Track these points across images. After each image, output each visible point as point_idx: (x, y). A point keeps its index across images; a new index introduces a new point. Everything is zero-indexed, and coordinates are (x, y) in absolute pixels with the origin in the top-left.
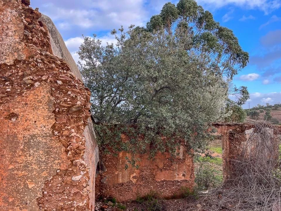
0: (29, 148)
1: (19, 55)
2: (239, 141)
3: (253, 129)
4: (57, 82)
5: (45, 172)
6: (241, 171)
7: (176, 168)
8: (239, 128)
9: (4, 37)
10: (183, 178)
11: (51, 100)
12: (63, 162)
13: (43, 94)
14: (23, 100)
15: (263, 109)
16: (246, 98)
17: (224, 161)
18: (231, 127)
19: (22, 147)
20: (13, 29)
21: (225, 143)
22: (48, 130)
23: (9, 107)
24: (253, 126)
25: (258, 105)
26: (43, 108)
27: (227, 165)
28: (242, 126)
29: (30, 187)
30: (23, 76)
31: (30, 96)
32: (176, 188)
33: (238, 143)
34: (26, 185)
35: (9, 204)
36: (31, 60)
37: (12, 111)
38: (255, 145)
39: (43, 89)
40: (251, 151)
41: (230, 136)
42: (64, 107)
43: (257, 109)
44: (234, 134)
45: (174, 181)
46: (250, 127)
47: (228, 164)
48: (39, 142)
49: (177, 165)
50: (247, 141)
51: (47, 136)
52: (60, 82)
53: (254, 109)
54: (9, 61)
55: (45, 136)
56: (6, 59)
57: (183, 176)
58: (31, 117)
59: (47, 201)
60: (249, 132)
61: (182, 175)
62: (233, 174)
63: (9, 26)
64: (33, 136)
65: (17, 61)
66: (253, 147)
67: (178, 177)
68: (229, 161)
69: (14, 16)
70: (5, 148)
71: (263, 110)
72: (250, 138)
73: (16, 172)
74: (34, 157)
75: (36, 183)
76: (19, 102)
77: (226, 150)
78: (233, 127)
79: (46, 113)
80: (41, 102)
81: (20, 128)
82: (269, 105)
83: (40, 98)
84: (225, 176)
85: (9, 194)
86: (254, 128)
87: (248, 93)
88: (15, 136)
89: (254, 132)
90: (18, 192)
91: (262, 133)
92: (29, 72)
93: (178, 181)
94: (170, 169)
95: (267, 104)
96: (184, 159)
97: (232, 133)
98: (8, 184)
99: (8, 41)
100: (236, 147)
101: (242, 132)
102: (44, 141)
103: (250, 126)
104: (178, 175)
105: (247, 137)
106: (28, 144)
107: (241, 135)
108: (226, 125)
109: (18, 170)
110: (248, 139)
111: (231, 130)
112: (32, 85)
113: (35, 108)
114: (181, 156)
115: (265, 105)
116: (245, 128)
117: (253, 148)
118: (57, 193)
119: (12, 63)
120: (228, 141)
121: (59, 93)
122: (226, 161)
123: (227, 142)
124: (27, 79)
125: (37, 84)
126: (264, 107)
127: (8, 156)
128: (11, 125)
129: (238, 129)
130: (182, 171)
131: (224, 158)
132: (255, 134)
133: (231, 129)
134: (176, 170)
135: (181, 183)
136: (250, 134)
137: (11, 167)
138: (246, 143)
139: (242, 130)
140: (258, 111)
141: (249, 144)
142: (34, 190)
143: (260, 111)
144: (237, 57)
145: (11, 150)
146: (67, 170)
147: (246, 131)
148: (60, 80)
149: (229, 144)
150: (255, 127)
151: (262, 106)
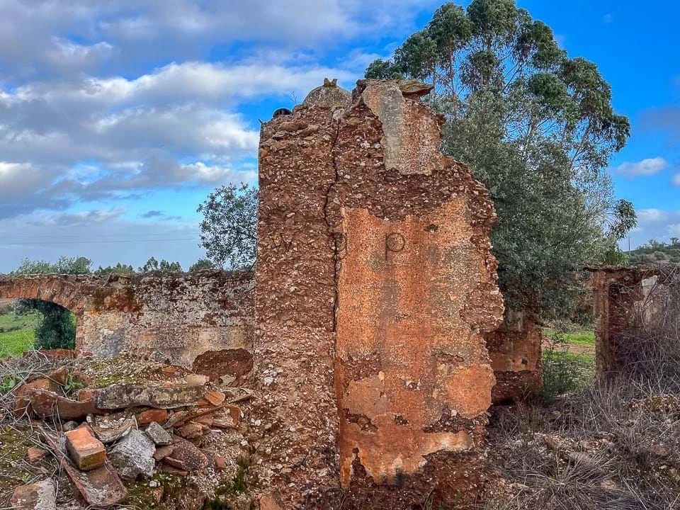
0: (450, 260)
1: (437, 165)
2: (630, 299)
3: (657, 277)
4: (473, 193)
5: (466, 285)
6: (634, 355)
7: (510, 348)
8: (628, 275)
9: (420, 146)
10: (523, 367)
11: (468, 211)
12: (483, 275)
13: (460, 205)
14: (441, 212)
15: (663, 251)
16: (629, 225)
17: (599, 338)
18: (613, 275)
19: (443, 259)
20: (430, 138)
21: (601, 304)
22: (466, 242)
23: (428, 219)
24: (657, 272)
25: (651, 242)
26: (461, 220)
27: (605, 346)
28: (634, 272)
29: (452, 299)
30: (440, 186)
31: (448, 207)
32: (510, 386)
33: (628, 303)
34: (447, 297)
35: (433, 316)
36: (448, 170)
37: (431, 222)
38: (661, 307)
39: (460, 200)
40: (653, 317)
41: (612, 292)
42: (481, 218)
43: (648, 251)
44: (621, 287)
45: (507, 372)
46: (650, 274)
47: (607, 344)
48: (459, 254)
49: (512, 343)
50: (645, 299)
51: (467, 249)
52: (476, 193)
53: (640, 251)
54: (428, 172)
55: (465, 248)
56: (424, 169)
57: (523, 362)
58: (450, 229)
59: (468, 313)
60: (648, 283)
61: (521, 361)
62: (618, 362)
63: (426, 135)
64: (454, 248)
65: (434, 172)
66: (655, 310)
67: (514, 366)
68: (609, 339)
69: (430, 124)
70: (427, 259)
71: (664, 254)
72: (650, 294)
73: (438, 283)
74: (455, 269)
75: (457, 295)
76: (438, 214)
77: (604, 317)
78: (616, 273)
79: (464, 225)
80: (459, 214)
81: (440, 240)
82: (678, 241)
83: (458, 209)
84: (601, 367)
85: (432, 305)
86: (657, 275)
87: (632, 215)
88: (436, 248)
89: (659, 282)
90: (441, 303)
91: (673, 285)
92: (446, 183)
93: (513, 373)
94: (499, 351)
95: (673, 239)
96: (525, 333)
97: (615, 286)
98: (430, 295)
99: (425, 150)
100: (623, 311)
101: (634, 284)
102: (464, 253)
103: (651, 272)
104: (514, 361)
105: (646, 292)
106: (448, 256)
107: (633, 288)
108: (604, 271)
109: (440, 281)
110: (646, 295)
111: (613, 280)
112: (449, 196)
113: (453, 220)
114: (519, 326)
115: (670, 243)
116: (642, 275)
117: (656, 313)
118: (477, 307)
119: (430, 173)
120: (607, 301)
121: (475, 204)
122: (604, 340)
123: (604, 302)
124: (445, 190)
125: (454, 195)
126: (665, 246)
127: (430, 268)
128: (431, 237)
129: (627, 278)
130: (520, 355)
131: (598, 333)
132: (661, 286)
133: (613, 277)
134: (510, 351)
135: (519, 376)
136: (650, 287)
137: (433, 279)
138: (642, 304)
139: (635, 280)
140: (652, 256)
141: (648, 304)
142: (455, 302)
143: (656, 256)
144: (603, 127)
145: (433, 262)
146: (487, 283)
147: (643, 281)
148: (477, 190)
149: (610, 306)
150: (660, 274)
151: (660, 245)
